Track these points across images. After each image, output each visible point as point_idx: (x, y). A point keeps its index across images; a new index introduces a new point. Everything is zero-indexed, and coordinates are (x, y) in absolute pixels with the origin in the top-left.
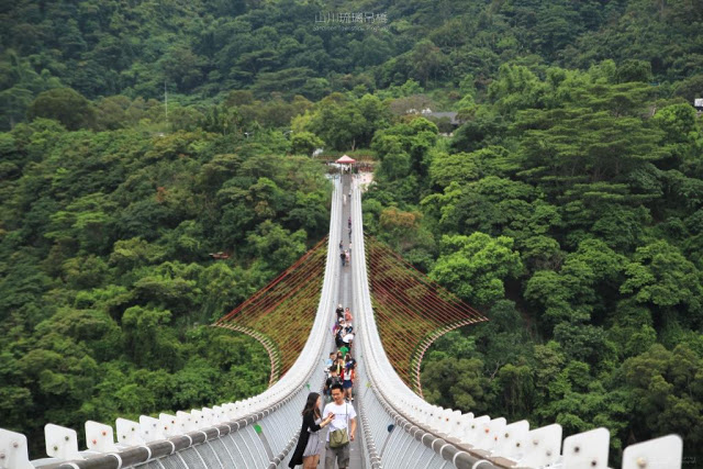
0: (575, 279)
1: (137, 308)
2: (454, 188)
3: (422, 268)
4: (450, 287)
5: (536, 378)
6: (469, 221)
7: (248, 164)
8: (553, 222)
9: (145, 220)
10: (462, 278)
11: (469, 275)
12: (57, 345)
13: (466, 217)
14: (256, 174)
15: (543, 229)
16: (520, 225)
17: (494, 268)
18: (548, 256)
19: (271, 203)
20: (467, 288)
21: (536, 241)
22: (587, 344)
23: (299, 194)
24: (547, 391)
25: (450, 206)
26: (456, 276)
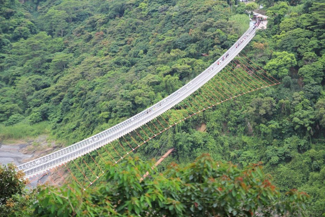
0: (315, 69)
1: (169, 75)
2: (283, 33)
3: (264, 63)
4: (270, 71)
5: (291, 104)
6: (284, 46)
7: (215, 24)
8: (314, 47)
9: (183, 41)
10: (273, 68)
11: (276, 68)
12: (143, 88)
13: (283, 45)
14: (217, 27)
15: (311, 49)
16: (303, 47)
17: (285, 65)
18: (310, 59)
19: (219, 39)
20: (274, 72)
21: (307, 54)
22: (312, 93)
23: (229, 35)
24: (294, 109)
25: (280, 40)
26: (271, 68)
